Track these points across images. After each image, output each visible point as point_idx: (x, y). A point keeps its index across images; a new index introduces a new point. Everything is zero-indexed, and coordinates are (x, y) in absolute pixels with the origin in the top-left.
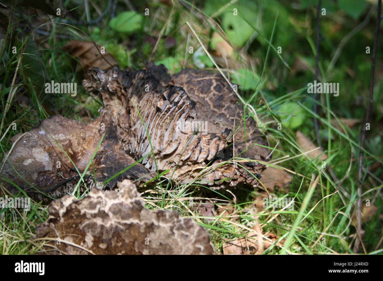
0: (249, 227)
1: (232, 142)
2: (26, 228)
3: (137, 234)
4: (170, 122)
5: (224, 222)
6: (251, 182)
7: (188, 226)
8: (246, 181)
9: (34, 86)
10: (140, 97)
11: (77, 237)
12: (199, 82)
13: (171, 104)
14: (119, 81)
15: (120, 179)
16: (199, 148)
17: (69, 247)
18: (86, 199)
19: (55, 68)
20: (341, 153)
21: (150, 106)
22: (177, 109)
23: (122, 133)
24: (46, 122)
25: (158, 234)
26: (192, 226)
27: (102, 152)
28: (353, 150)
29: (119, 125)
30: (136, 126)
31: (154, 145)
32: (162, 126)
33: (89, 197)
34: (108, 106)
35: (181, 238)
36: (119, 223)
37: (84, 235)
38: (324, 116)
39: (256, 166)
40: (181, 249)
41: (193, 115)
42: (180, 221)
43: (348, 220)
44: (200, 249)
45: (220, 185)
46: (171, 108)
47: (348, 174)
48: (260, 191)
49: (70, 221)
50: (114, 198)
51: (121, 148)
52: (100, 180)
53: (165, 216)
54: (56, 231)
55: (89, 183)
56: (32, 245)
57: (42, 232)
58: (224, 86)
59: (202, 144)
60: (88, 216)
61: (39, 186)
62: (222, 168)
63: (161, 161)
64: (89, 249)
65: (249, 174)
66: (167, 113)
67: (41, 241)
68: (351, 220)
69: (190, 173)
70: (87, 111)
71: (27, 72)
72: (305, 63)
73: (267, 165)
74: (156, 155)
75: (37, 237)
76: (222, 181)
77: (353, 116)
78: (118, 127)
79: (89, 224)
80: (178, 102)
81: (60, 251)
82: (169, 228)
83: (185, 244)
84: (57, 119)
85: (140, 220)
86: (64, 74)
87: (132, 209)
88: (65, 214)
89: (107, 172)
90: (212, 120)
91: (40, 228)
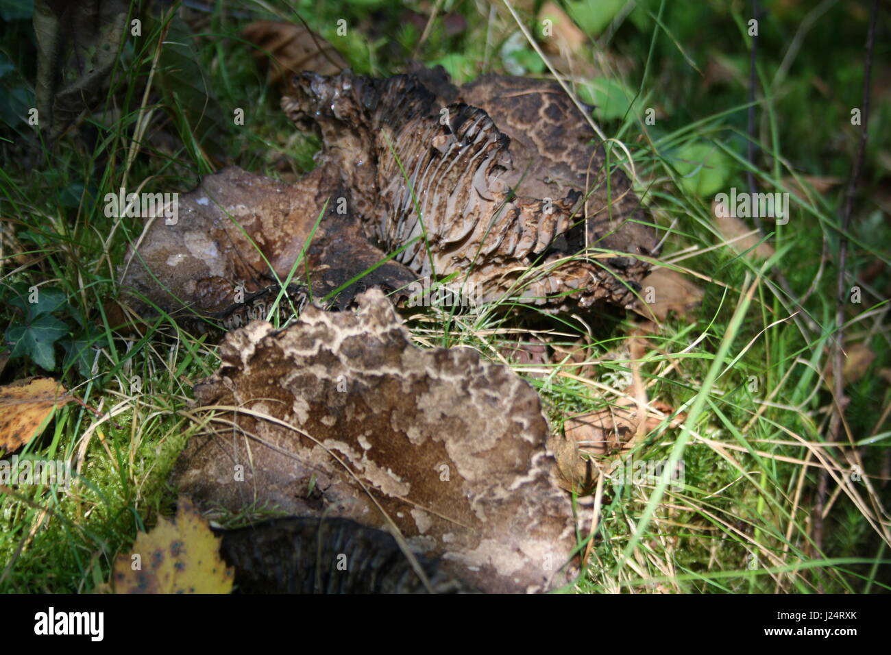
0: (617, 389)
1: (584, 217)
2: (176, 385)
3: (395, 397)
4: (459, 178)
5: (566, 379)
6: (621, 299)
7: (497, 378)
8: (610, 297)
9: (184, 111)
10: (397, 130)
11: (276, 404)
12: (516, 100)
13: (460, 140)
14: (356, 97)
15: (361, 287)
16: (516, 229)
17: (262, 424)
18: (295, 328)
19: (225, 75)
20: (803, 243)
21: (418, 148)
22: (472, 150)
23: (361, 204)
24: (210, 181)
25: (437, 397)
26: (505, 380)
27: (323, 240)
28: (826, 237)
29: (355, 187)
30: (390, 187)
31: (426, 224)
32: (442, 187)
33: (301, 324)
34: (333, 150)
35: (482, 404)
36: (361, 375)
37: (290, 399)
38: (768, 170)
39: (631, 267)
40: (484, 425)
41: (505, 162)
42: (482, 369)
43: (816, 377)
44: (521, 425)
45: (558, 306)
46: (460, 149)
47: (815, 286)
48: (640, 319)
49: (263, 372)
50: (350, 326)
51: (360, 233)
52: (320, 294)
53: (452, 359)
54: (235, 393)
55: (298, 299)
56: (188, 420)
57: (208, 395)
58: (566, 107)
59: (524, 221)
60: (299, 362)
61: (198, 306)
62: (562, 269)
63: (440, 257)
64: (302, 428)
65: (618, 283)
66: (453, 159)
67: (206, 412)
68: (821, 377)
69: (500, 281)
70: (291, 162)
71: (171, 81)
72: (730, 67)
73: (656, 264)
74: (431, 243)
75: (198, 405)
76: (563, 296)
77: (826, 172)
78: (354, 191)
79: (301, 378)
80: (475, 137)
81: (244, 432)
82: (460, 385)
83: (492, 416)
84: (232, 173)
85: (403, 369)
86: (243, 87)
87: (386, 347)
88: (253, 359)
89: (333, 279)
90: (541, 176)
91: (204, 387)
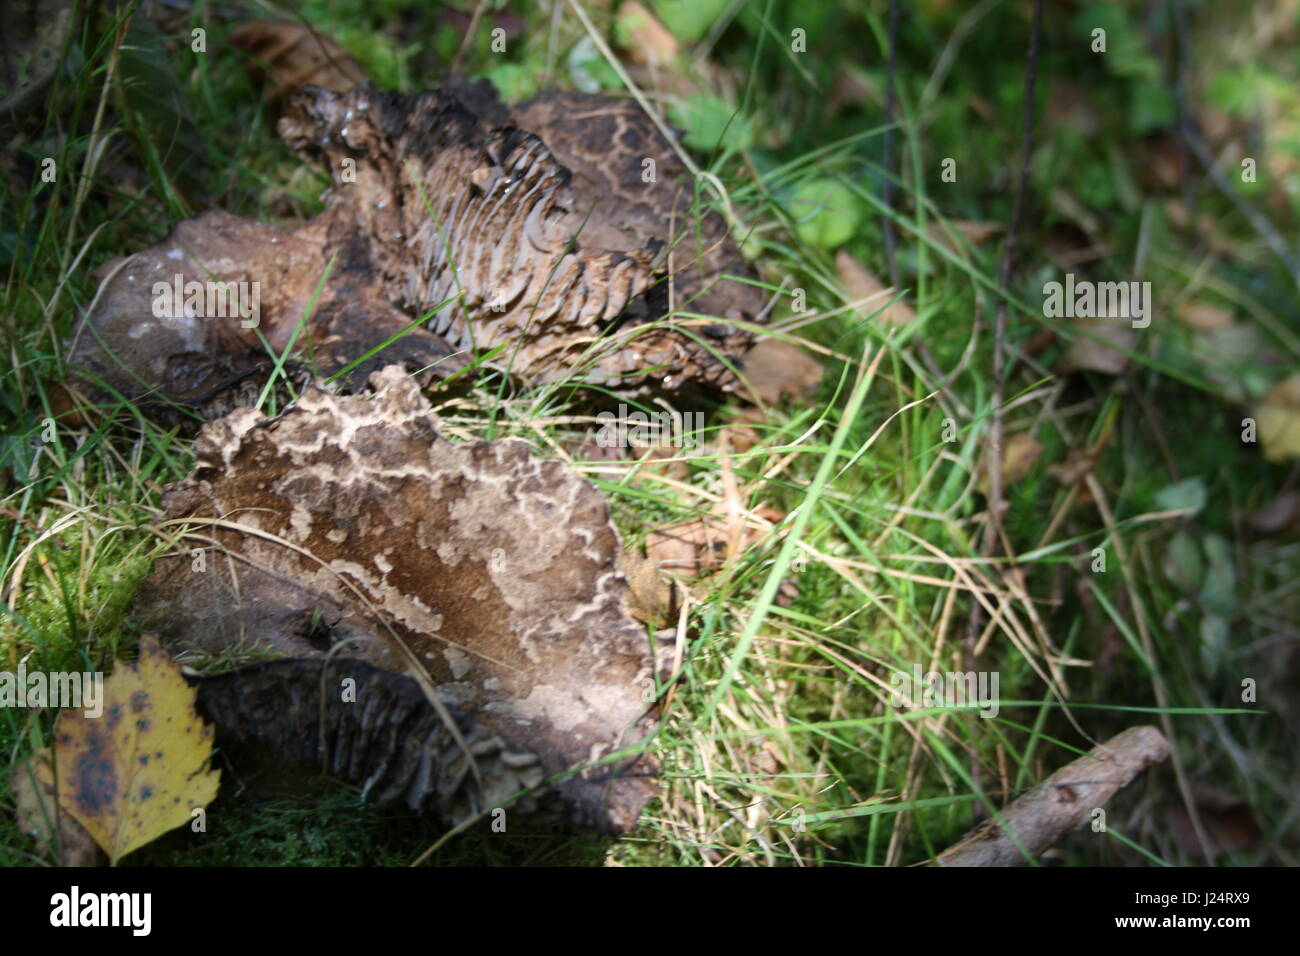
0: (714, 493)
1: (666, 273)
2: (140, 495)
3: (422, 504)
4: (507, 223)
5: (649, 481)
6: (717, 379)
7: (554, 482)
8: (702, 376)
9: (151, 136)
10: (428, 161)
11: (269, 515)
12: (583, 123)
13: (508, 173)
14: (375, 117)
15: (378, 364)
16: (580, 289)
17: (251, 541)
18: (291, 416)
19: (208, 93)
20: (952, 306)
21: (455, 184)
22: (523, 188)
23: (383, 257)
24: (185, 228)
25: (475, 503)
26: (562, 481)
27: (333, 304)
28: (981, 298)
29: (375, 235)
30: (418, 236)
31: (465, 282)
32: (485, 234)
33: (298, 411)
34: (347, 188)
35: (534, 512)
36: (377, 476)
37: (287, 509)
38: (911, 214)
39: (730, 336)
40: (536, 539)
41: (566, 202)
42: (533, 467)
43: (966, 478)
44: (583, 538)
45: (637, 387)
46: (508, 185)
47: (967, 360)
48: (746, 405)
49: (251, 474)
50: (362, 414)
51: (382, 295)
52: (327, 373)
53: (494, 455)
54: (216, 501)
55: (299, 380)
56: (155, 536)
57: (180, 504)
58: (647, 133)
59: (591, 278)
60: (297, 461)
61: (169, 390)
62: (641, 340)
63: (484, 325)
64: (303, 546)
65: (712, 357)
66: (499, 198)
67: (178, 525)
68: (974, 477)
69: (561, 355)
70: (294, 204)
71: (134, 99)
72: (866, 84)
73: (763, 334)
74: (471, 308)
75: (168, 517)
76: (643, 374)
77: (986, 215)
78: (373, 241)
79: (300, 481)
80: (526, 170)
81: (228, 552)
82: (505, 488)
83: (546, 527)
84: (215, 219)
85: (431, 469)
86: (233, 107)
87: (410, 440)
88: (238, 457)
89: (345, 354)
90: (616, 220)
91: (175, 494)
